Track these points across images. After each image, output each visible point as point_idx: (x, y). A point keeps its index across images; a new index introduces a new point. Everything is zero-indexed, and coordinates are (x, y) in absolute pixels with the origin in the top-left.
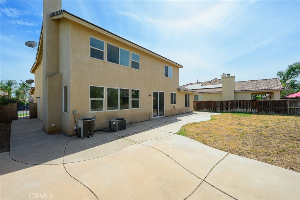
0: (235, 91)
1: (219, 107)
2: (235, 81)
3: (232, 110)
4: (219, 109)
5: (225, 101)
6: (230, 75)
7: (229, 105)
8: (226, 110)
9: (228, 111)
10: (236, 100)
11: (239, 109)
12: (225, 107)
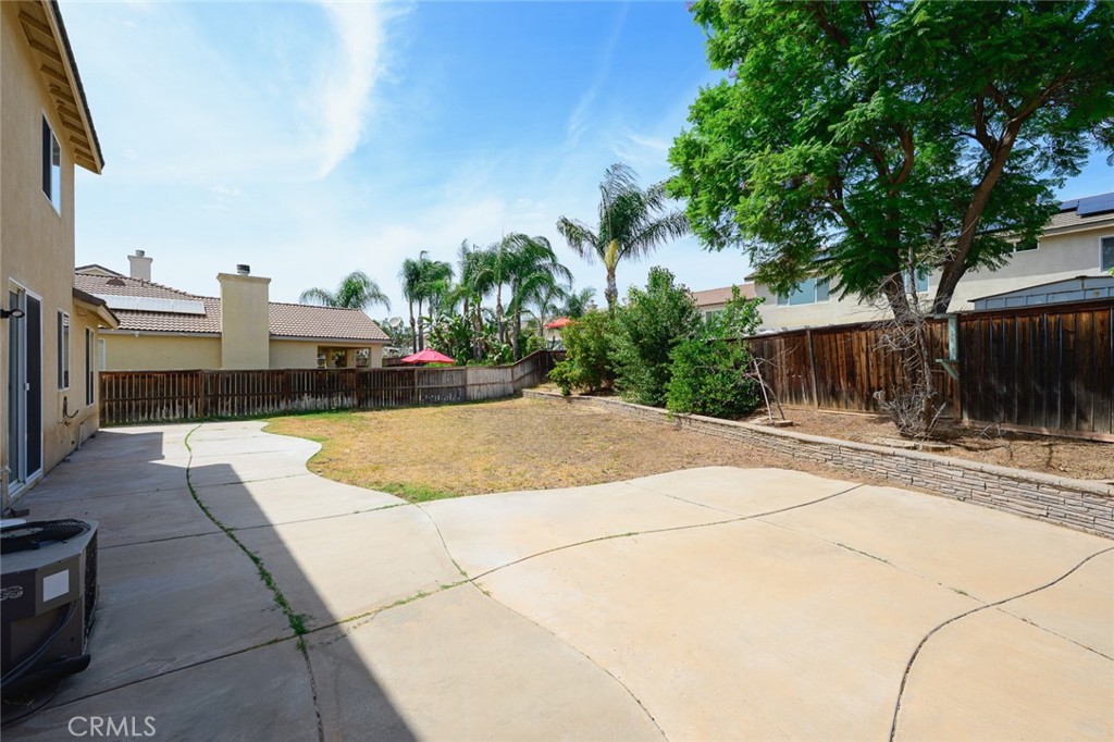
0: (271, 335)
1: (233, 395)
2: (270, 300)
3: (283, 406)
4: (233, 404)
5: (260, 371)
6: (252, 274)
7: (273, 386)
8: (263, 405)
9: (271, 409)
10: (273, 368)
11: (307, 401)
12: (258, 394)
